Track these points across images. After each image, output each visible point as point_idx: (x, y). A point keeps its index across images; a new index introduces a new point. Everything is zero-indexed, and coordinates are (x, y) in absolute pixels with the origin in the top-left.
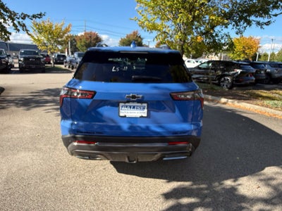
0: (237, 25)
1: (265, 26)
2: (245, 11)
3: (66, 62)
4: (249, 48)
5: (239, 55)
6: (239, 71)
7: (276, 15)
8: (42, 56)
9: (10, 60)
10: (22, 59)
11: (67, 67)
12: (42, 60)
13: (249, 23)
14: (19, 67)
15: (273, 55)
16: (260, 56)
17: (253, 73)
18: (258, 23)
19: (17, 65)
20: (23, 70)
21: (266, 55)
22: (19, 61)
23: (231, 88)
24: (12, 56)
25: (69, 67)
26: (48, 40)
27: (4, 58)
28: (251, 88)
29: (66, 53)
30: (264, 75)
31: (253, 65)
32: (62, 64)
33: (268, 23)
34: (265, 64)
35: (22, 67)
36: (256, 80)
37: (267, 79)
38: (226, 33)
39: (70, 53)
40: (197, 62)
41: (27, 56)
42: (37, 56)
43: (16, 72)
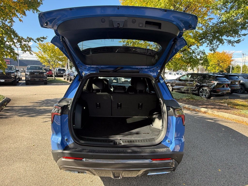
0: (211, 44)
1: (235, 44)
2: (217, 32)
3: (65, 75)
4: (222, 62)
5: (215, 68)
6: (216, 83)
7: (245, 35)
8: (45, 71)
9: (19, 74)
10: (28, 73)
11: (66, 80)
12: (45, 74)
13: (221, 41)
14: (26, 80)
15: (244, 67)
16: (233, 68)
17: (228, 85)
18: (230, 42)
19: (24, 78)
20: (29, 83)
21: (238, 67)
22: (26, 75)
23: (209, 98)
24: (20, 71)
25: (68, 80)
26: (51, 57)
27: (13, 73)
28: (228, 97)
29: (66, 67)
30: (238, 86)
31: (228, 77)
32: (62, 76)
33: (238, 42)
34: (238, 76)
35: (28, 80)
36: (231, 90)
37: (241, 89)
38: (202, 50)
39: (69, 67)
40: (178, 74)
41: (32, 71)
42: (41, 71)
43: (23, 85)
